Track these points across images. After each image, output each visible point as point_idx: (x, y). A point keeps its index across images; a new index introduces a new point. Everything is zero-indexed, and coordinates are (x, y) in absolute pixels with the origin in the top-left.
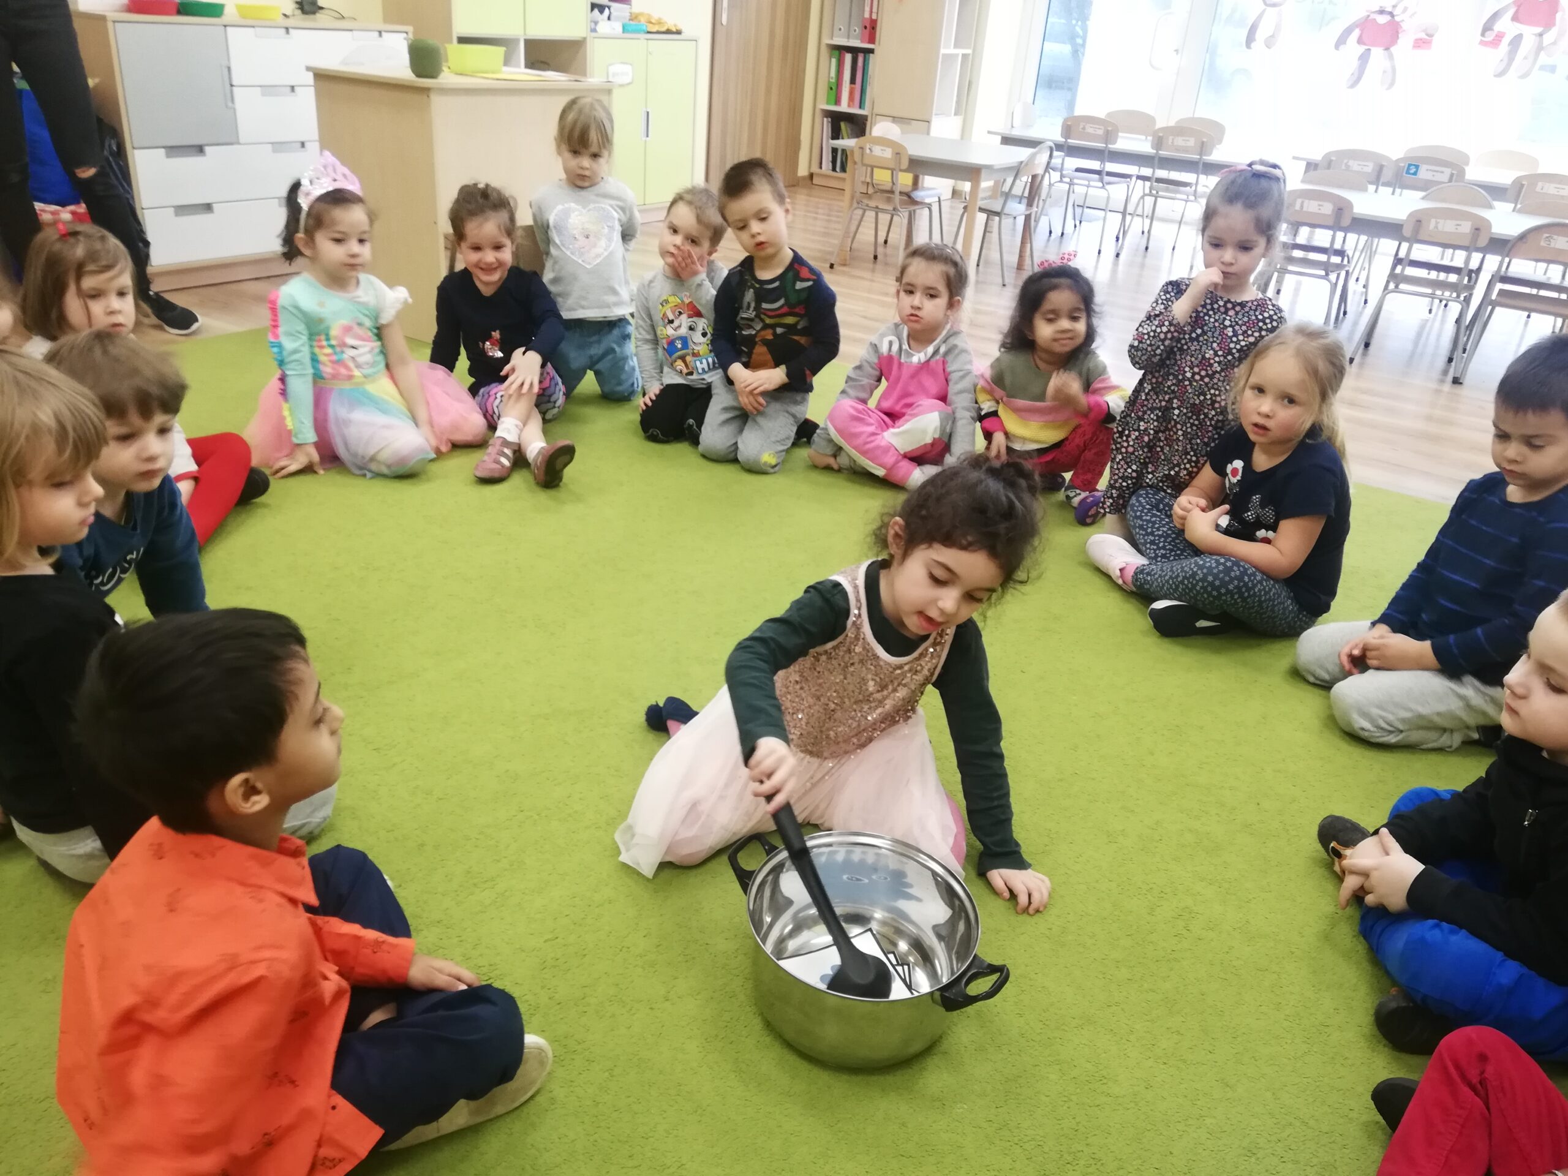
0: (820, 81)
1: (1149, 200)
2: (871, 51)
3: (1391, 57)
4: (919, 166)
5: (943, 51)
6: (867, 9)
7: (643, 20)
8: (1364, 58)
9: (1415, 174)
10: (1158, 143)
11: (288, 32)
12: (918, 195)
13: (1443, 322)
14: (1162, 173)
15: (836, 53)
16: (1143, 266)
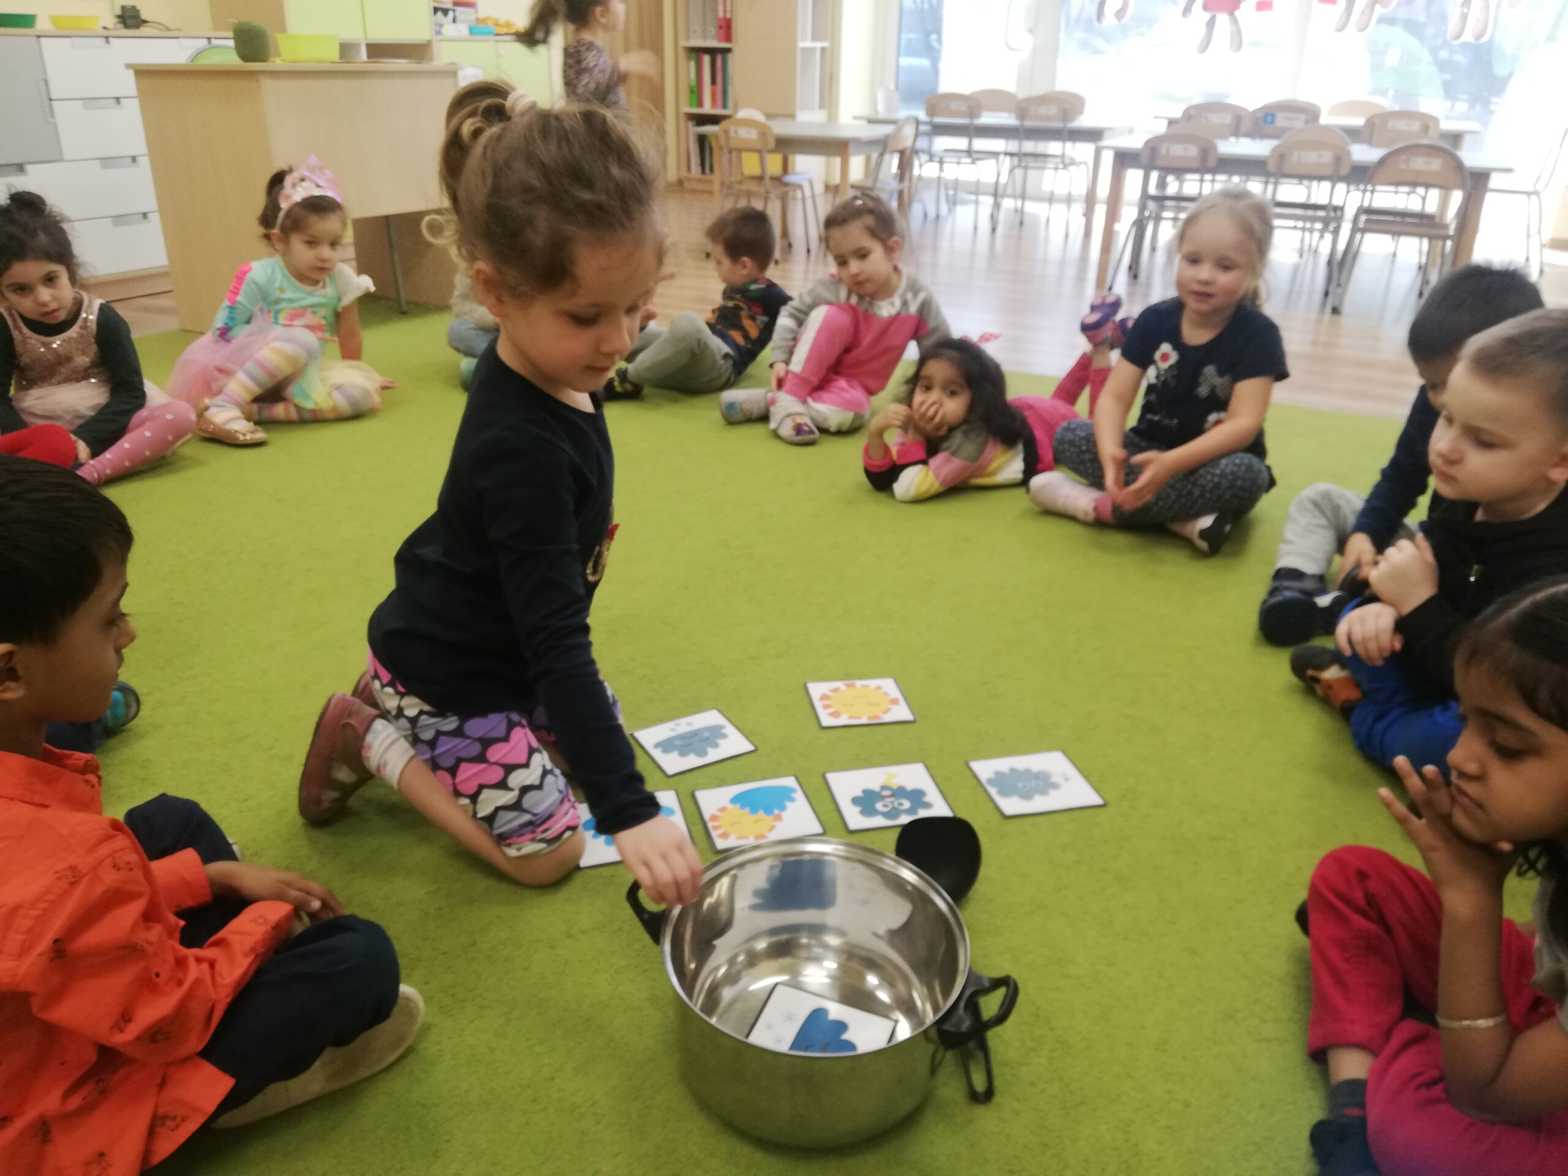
0: (680, 86)
1: (1019, 172)
2: (730, 50)
3: (1235, 21)
4: (787, 146)
5: (802, 44)
6: (721, 9)
7: (490, 23)
8: (1211, 24)
9: (1272, 122)
10: (1022, 114)
11: (108, 42)
12: (790, 178)
13: (1315, 264)
14: (1029, 146)
15: (694, 55)
16: (1019, 237)
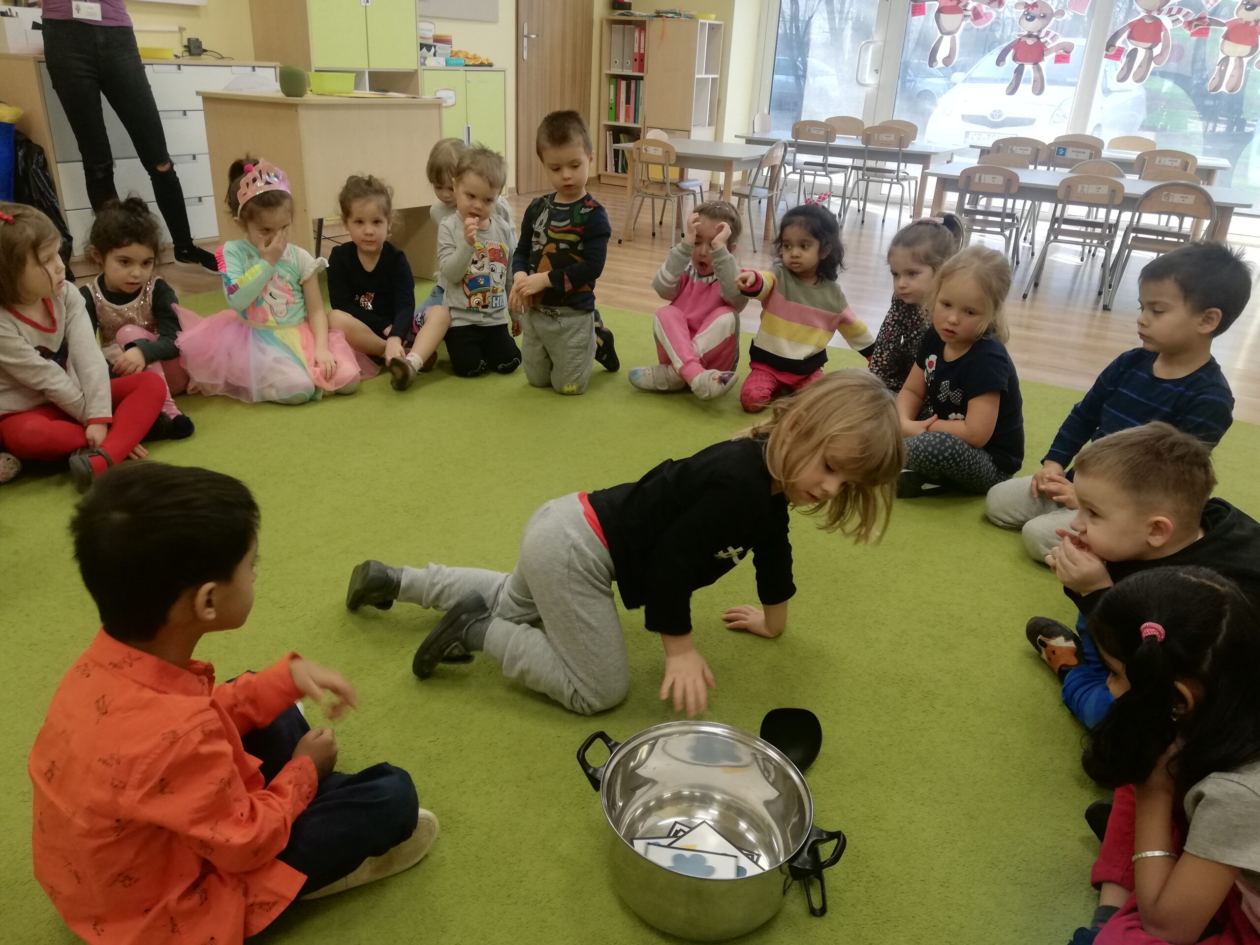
0: (602, 101)
1: (862, 185)
2: (641, 78)
3: (1039, 70)
4: (685, 161)
5: (697, 76)
6: (636, 45)
7: (461, 55)
9: (1064, 154)
10: (867, 140)
12: (685, 185)
13: (1092, 267)
14: (871, 163)
15: (614, 80)
16: (860, 235)
